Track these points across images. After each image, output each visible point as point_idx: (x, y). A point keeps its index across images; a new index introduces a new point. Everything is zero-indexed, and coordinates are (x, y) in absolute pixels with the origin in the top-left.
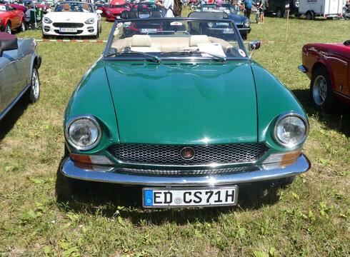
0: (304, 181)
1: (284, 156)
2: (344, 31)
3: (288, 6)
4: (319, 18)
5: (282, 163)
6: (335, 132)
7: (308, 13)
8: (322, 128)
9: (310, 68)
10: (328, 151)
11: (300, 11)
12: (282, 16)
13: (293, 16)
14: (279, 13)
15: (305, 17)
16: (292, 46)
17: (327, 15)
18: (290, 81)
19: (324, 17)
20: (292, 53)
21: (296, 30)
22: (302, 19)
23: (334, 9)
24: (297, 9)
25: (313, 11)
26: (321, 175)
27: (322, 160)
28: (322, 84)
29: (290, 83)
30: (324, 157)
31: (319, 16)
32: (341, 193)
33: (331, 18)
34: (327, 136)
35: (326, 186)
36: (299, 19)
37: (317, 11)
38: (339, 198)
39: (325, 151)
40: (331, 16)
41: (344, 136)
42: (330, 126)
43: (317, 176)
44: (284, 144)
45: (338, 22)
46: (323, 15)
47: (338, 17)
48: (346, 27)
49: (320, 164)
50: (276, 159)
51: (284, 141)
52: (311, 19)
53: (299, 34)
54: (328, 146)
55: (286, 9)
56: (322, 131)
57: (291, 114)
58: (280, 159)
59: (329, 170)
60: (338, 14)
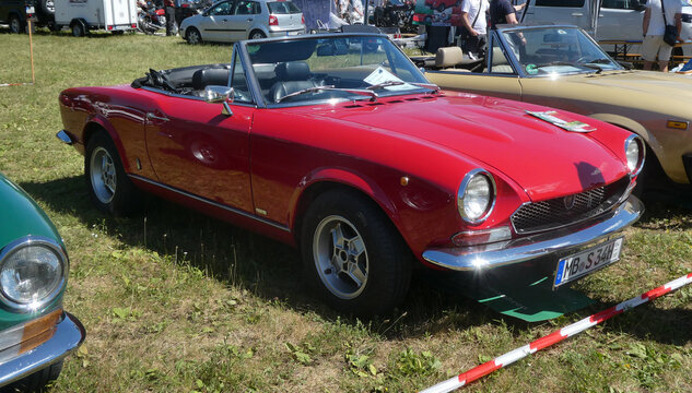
0: (85, 364)
1: (26, 330)
2: (144, 56)
3: (31, 10)
4: (98, 31)
5: (24, 345)
6: (140, 251)
7: (75, 23)
8: (114, 247)
9: (79, 134)
10: (129, 291)
11: (59, 19)
12: (23, 30)
13: (46, 29)
14: (16, 25)
15: (70, 31)
16: (47, 90)
17: (111, 27)
18: (48, 163)
19: (107, 31)
20: (48, 105)
21: (53, 58)
22: (64, 35)
23: (122, 15)
24: (52, 16)
25: (83, 20)
26: (119, 342)
27: (118, 311)
28: (105, 163)
29: (48, 166)
30: (122, 305)
31: (96, 28)
32: (156, 366)
33: (119, 33)
34: (125, 261)
35: (127, 361)
36: (58, 34)
37: (92, 19)
38: (152, 378)
39: (124, 291)
40: (118, 28)
41: (156, 254)
42: (129, 240)
43: (109, 345)
44: (21, 306)
45: (133, 38)
46: (103, 27)
47: (133, 30)
48: (149, 48)
49: (115, 320)
50: (9, 341)
51: (21, 299)
52: (82, 35)
53: (62, 65)
54: (127, 281)
55: (29, 16)
56: (116, 254)
57: (29, 241)
58: (18, 339)
59: (133, 327)
60: (130, 25)
